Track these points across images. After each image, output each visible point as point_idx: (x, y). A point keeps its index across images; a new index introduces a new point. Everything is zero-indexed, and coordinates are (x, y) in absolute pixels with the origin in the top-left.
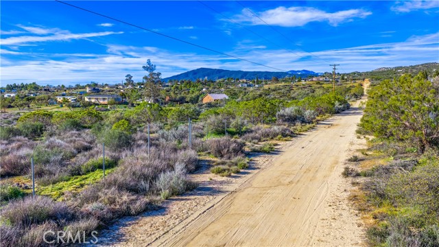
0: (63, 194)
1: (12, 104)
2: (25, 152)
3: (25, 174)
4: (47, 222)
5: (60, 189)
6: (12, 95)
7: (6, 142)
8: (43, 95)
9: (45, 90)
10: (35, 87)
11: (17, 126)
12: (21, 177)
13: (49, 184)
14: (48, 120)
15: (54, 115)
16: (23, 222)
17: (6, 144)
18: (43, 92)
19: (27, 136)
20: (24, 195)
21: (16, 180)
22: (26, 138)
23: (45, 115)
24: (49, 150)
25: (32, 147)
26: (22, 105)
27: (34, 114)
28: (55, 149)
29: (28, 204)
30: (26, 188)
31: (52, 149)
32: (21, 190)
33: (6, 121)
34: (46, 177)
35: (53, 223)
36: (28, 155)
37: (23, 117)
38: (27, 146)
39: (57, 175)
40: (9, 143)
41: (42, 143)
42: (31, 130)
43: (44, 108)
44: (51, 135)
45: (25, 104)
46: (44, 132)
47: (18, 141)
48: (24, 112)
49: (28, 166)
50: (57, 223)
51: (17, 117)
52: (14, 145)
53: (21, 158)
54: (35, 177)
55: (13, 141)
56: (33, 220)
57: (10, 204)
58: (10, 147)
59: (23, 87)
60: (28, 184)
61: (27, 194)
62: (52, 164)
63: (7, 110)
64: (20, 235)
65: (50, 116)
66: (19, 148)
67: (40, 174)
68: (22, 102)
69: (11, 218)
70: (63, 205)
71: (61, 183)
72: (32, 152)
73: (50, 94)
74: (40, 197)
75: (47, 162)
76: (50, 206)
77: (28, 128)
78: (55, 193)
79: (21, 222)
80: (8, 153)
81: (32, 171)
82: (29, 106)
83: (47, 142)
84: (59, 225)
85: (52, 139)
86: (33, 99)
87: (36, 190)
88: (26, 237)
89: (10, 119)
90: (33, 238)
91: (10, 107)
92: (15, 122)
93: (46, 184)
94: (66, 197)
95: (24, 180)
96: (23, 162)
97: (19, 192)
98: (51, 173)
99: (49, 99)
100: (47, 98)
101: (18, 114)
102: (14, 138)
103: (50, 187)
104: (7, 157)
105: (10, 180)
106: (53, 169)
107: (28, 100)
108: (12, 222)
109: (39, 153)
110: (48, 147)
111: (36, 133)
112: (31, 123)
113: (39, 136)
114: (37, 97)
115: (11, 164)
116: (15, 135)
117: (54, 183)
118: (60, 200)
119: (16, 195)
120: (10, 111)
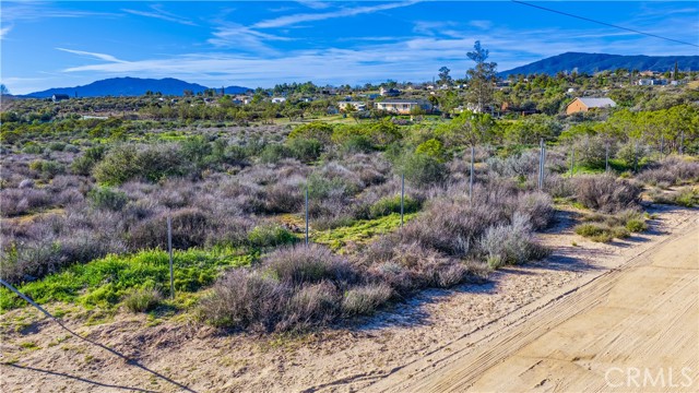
0: (345, 244)
1: (281, 113)
2: (296, 181)
3: (296, 211)
4: (323, 282)
5: (341, 237)
6: (282, 100)
7: (273, 165)
8: (321, 100)
9: (324, 92)
10: (312, 89)
11: (288, 143)
12: (291, 216)
13: (326, 229)
14: (327, 137)
15: (335, 130)
16: (293, 277)
17: (274, 169)
18: (321, 95)
19: (299, 158)
20: (295, 241)
21: (285, 218)
22: (299, 162)
23: (324, 128)
24: (327, 180)
25: (306, 174)
26: (293, 115)
27: (310, 128)
28: (335, 179)
29: (298, 254)
30: (298, 231)
31: (331, 178)
32: (291, 233)
33: (274, 136)
34: (323, 219)
35: (331, 284)
36: (301, 186)
37: (295, 131)
38: (299, 173)
39: (337, 217)
40: (277, 168)
41: (319, 169)
42: (304, 150)
43: (322, 118)
44: (330, 159)
45: (298, 113)
46: (322, 154)
47: (289, 164)
48: (297, 124)
49: (300, 201)
50: (336, 284)
51: (287, 130)
52: (283, 170)
53: (292, 188)
54: (309, 218)
55: (282, 165)
56: (305, 276)
57: (278, 251)
58: (279, 172)
59: (296, 88)
60: (300, 226)
61: (299, 240)
62: (331, 200)
63: (275, 121)
64: (289, 295)
65: (330, 130)
66: (289, 174)
67: (315, 213)
68: (293, 110)
69: (278, 271)
70: (344, 261)
71: (342, 229)
72: (305, 181)
73: (330, 98)
74: (315, 246)
75: (325, 196)
76: (328, 261)
77: (301, 148)
78: (333, 242)
79: (290, 277)
80: (276, 181)
81: (304, 209)
82: (302, 116)
83: (325, 169)
84: (338, 288)
85: (331, 164)
86: (308, 105)
87: (309, 234)
88: (296, 298)
89: (279, 134)
90: (306, 302)
91: (278, 116)
92: (285, 138)
93: (322, 228)
94: (349, 249)
95: (294, 220)
96: (294, 194)
97: (289, 236)
98: (329, 213)
99: (329, 105)
100: (325, 104)
101: (289, 126)
102: (284, 161)
103: (328, 233)
104: (275, 187)
105: (278, 217)
106: (331, 207)
107: (302, 106)
108: (280, 276)
109: (314, 183)
110: (326, 175)
111: (312, 154)
112: (304, 140)
113: (315, 159)
114: (313, 103)
115: (279, 196)
116: (285, 156)
117: (333, 227)
118: (340, 252)
119: (285, 240)
120: (278, 122)
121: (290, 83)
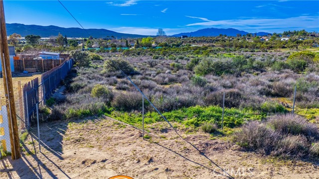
0: (315, 118)
1: (285, 46)
2: (290, 81)
3: (288, 97)
4: (300, 135)
5: (313, 113)
6: (287, 39)
7: (278, 72)
8: (310, 39)
9: (312, 35)
10: (305, 34)
11: (287, 61)
12: (285, 99)
13: (305, 108)
14: (310, 59)
15: (316, 55)
16: (283, 130)
17: (278, 74)
18: (310, 37)
19: (293, 69)
20: (286, 112)
21: (281, 99)
22: (292, 71)
23: (308, 55)
24: (308, 82)
25: (296, 78)
26: (292, 47)
27: (301, 54)
28: (313, 82)
29: (288, 118)
30: (288, 107)
31: (311, 81)
32: (284, 107)
33: (280, 57)
34: (303, 102)
35: (304, 137)
36: (292, 84)
37: (292, 55)
38: (292, 77)
39: (312, 102)
40: (280, 74)
41: (304, 76)
42: (296, 65)
43: (308, 49)
44: (311, 71)
45: (295, 46)
46: (306, 68)
47: (287, 72)
48: (294, 52)
49: (291, 91)
50: (307, 138)
51: (287, 55)
52: (283, 75)
53: (287, 85)
54: (295, 101)
55: (283, 72)
56: (290, 130)
57: (276, 115)
58: (280, 76)
59: (296, 33)
60: (289, 104)
61: (289, 112)
62: (309, 93)
63: (281, 50)
64: (279, 138)
65: (313, 56)
66: (286, 77)
67: (299, 99)
68: (292, 44)
69: (275, 125)
70: (314, 127)
71: (315, 109)
72: (295, 82)
73: (315, 39)
74: (297, 116)
75: (306, 91)
76: (304, 125)
77: (295, 64)
78: (309, 115)
79: (281, 130)
80: (278, 80)
81: (293, 96)
82: (297, 48)
83: (308, 76)
84: (308, 140)
85: (312, 74)
86: (301, 42)
87: (295, 110)
88: (283, 141)
89: (283, 56)
90: (289, 144)
91: (284, 47)
92: (286, 59)
93: (303, 107)
94: (317, 120)
95: (287, 101)
96: (288, 88)
97: (283, 109)
98: (307, 100)
99: (313, 42)
100: (312, 42)
101: (289, 53)
102: (284, 70)
103: (305, 110)
104: (278, 83)
105: (278, 99)
106: (309, 97)
107: (297, 43)
108: (276, 128)
109: (300, 83)
110: (308, 80)
111: (300, 68)
112: (297, 60)
113: (302, 70)
114: (304, 41)
115: (280, 88)
116: (285, 68)
117: (309, 108)
118: (312, 121)
119: (280, 110)
120: (283, 50)
121: (292, 31)
